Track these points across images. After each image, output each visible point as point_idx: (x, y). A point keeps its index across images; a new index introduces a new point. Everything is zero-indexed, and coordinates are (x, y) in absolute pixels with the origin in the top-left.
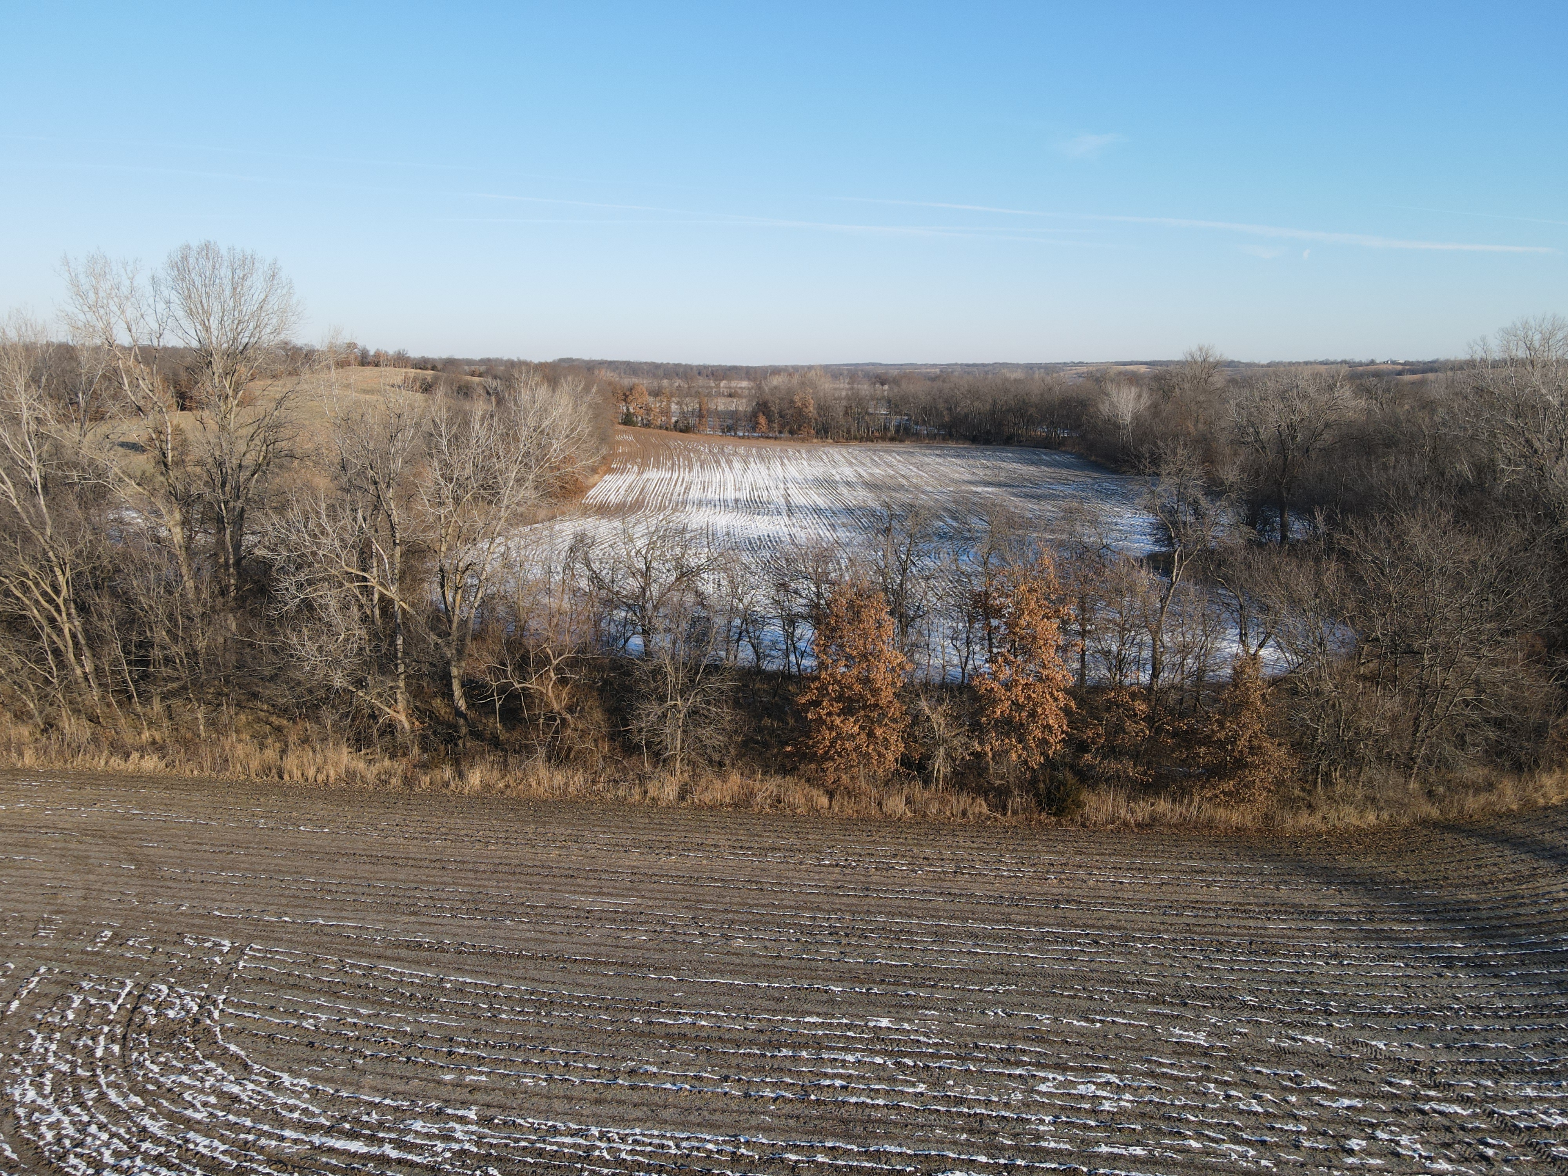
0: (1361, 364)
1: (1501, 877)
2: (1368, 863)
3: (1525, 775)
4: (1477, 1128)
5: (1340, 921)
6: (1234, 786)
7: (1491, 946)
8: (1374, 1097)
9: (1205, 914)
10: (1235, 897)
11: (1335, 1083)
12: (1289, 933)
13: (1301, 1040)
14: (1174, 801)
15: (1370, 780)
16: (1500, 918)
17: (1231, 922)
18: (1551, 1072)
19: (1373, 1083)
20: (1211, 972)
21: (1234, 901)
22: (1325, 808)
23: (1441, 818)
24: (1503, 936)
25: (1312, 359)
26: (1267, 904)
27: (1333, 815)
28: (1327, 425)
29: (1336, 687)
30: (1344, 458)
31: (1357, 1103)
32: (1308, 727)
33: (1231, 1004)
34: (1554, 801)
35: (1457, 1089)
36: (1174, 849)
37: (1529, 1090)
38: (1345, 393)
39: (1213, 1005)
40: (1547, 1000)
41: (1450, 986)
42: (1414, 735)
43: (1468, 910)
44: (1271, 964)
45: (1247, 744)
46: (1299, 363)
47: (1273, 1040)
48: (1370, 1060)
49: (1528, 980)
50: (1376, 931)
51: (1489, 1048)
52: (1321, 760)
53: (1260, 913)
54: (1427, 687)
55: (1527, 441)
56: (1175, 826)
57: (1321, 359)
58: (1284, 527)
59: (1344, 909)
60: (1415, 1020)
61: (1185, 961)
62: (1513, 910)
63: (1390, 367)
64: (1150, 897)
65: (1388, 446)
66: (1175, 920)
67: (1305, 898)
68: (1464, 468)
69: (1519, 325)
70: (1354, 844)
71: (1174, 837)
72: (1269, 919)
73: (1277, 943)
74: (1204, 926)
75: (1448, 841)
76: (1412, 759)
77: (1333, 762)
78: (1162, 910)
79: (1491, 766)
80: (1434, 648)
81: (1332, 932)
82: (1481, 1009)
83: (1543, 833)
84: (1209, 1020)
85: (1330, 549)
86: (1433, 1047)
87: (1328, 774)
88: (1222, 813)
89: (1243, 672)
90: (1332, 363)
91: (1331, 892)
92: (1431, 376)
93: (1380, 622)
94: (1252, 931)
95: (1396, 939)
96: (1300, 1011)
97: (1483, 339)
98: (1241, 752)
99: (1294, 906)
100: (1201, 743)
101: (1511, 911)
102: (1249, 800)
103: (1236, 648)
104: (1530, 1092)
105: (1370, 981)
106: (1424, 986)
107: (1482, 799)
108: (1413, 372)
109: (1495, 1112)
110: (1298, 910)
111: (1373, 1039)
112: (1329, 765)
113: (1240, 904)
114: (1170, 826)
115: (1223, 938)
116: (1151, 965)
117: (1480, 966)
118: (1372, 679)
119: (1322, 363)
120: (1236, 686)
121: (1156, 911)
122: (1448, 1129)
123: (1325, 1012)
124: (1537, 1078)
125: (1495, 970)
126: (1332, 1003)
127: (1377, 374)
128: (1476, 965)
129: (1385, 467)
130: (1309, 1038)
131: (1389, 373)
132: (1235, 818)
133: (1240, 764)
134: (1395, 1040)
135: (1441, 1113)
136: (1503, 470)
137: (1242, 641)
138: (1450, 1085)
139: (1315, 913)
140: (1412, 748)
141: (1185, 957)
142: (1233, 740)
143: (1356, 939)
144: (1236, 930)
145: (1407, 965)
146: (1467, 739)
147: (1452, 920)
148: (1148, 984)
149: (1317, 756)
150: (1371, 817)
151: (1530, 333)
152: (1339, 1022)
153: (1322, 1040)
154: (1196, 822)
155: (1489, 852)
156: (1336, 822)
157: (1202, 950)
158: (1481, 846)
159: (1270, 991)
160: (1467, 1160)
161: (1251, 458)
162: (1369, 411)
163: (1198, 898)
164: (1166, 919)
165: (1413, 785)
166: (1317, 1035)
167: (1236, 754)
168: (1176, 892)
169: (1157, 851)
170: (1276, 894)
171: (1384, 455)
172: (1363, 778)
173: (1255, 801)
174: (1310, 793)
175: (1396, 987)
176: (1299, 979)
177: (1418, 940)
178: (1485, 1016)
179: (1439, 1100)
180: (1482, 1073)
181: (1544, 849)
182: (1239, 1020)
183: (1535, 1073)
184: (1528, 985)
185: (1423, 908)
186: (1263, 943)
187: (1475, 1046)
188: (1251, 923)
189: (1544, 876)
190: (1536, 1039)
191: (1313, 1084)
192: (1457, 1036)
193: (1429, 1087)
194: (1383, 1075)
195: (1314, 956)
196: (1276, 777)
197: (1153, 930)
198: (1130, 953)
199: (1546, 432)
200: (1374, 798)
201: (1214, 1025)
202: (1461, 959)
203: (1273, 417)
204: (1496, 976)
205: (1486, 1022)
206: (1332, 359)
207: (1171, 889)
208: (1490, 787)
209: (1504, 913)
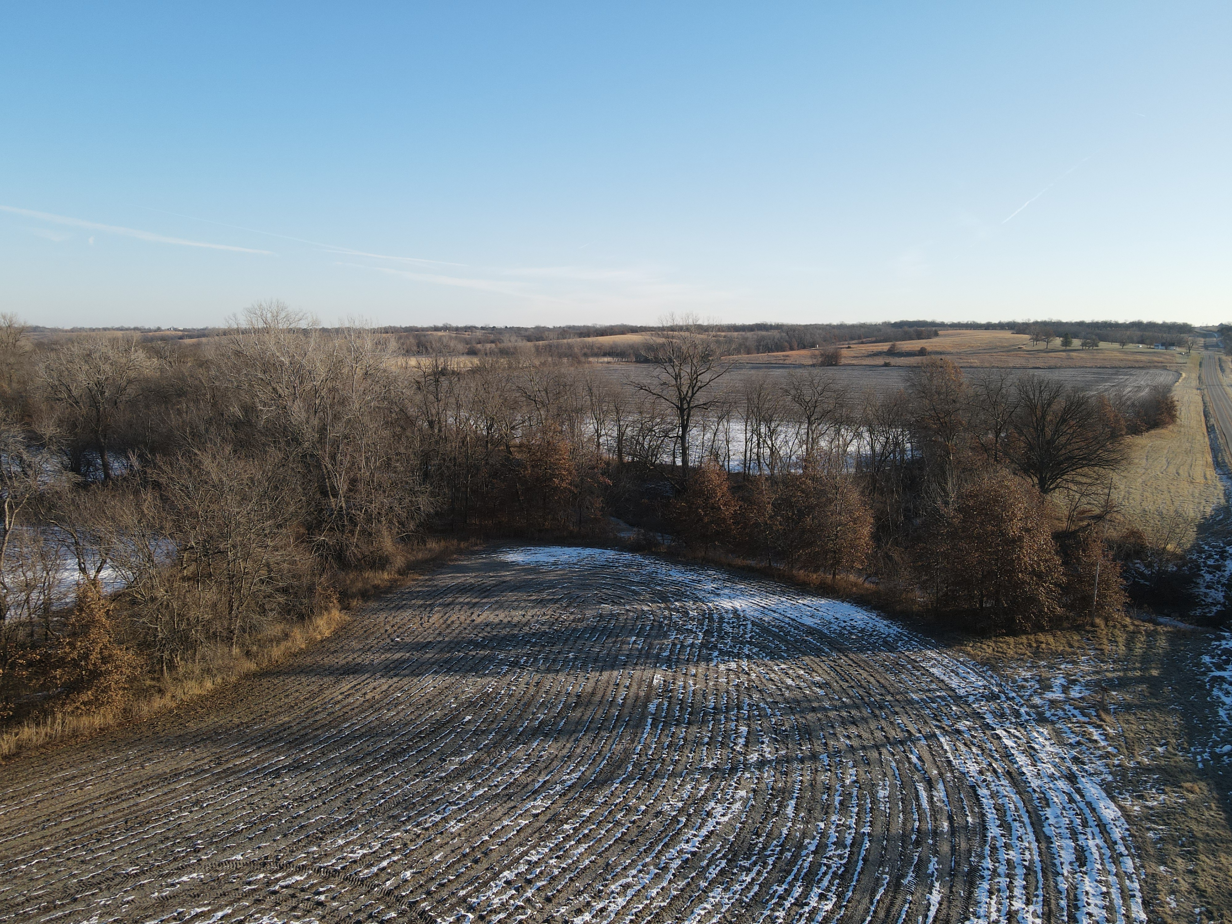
0: (150, 330)
1: (302, 698)
2: (212, 720)
3: (307, 621)
4: (312, 884)
5: (197, 774)
6: (92, 695)
7: (303, 750)
8: (239, 899)
9: (81, 814)
10: (107, 788)
11: (209, 904)
12: (157, 800)
13: (178, 883)
14: (38, 725)
15: (203, 658)
16: (305, 728)
17: (106, 812)
18: (351, 821)
19: (237, 889)
20: (94, 861)
21: (107, 792)
22: (172, 688)
23: (258, 669)
24: (309, 740)
25: (109, 326)
26: (136, 784)
27: (179, 693)
28: (130, 382)
29: (167, 592)
30: (147, 407)
31: (228, 910)
32: (149, 628)
33: (117, 881)
34: (326, 635)
35: (295, 863)
36: (45, 767)
37: (340, 841)
38: (139, 356)
39: (101, 890)
40: (341, 774)
41: (280, 790)
42: (230, 613)
43: (285, 730)
44: (145, 832)
45: (99, 656)
46: (99, 329)
47: (156, 894)
48: (233, 872)
49: (328, 764)
50: (224, 771)
51: (311, 824)
52: (163, 652)
53: (130, 793)
54: (234, 576)
55: (274, 389)
56: (43, 746)
57: (117, 326)
58: (106, 467)
59: (198, 763)
60: (261, 826)
61: (70, 863)
62: (313, 719)
63: (174, 333)
64: (27, 818)
65: (180, 396)
66: (55, 830)
67: (165, 767)
68: (235, 410)
69: (256, 307)
70: (199, 709)
71: (43, 756)
72: (139, 795)
73: (149, 813)
74: (83, 824)
75: (264, 684)
76: (231, 632)
77: (172, 651)
78: (40, 827)
79: (285, 622)
80: (234, 546)
81: (192, 785)
82: (302, 798)
83: (323, 659)
84: (98, 903)
85: (145, 483)
86: (275, 840)
87: (171, 661)
88: (85, 721)
89: (86, 597)
90: (127, 329)
91: (186, 753)
92: (204, 340)
93: (193, 533)
94: (126, 812)
95: (239, 771)
96: (175, 859)
97: (235, 316)
98: (95, 664)
99: (158, 776)
100: (56, 668)
101: (310, 721)
102: (108, 702)
103: (77, 576)
104: (341, 842)
105: (225, 811)
106: (263, 798)
107: (283, 646)
108: (191, 337)
109: (321, 867)
110: (164, 779)
111: (233, 855)
112: (171, 654)
113: (112, 793)
114: (37, 748)
115: (100, 829)
116: (37, 879)
117: (298, 767)
118: (194, 578)
119: (118, 329)
120: (81, 610)
121: (35, 829)
122: (293, 896)
123: (195, 851)
124: (343, 830)
125: (307, 766)
126: (199, 842)
127: (163, 339)
128: (295, 768)
129: (179, 412)
130: (185, 878)
131: (172, 338)
132: (98, 721)
133: (95, 674)
134: (248, 849)
135: (287, 887)
136: (261, 410)
137: (83, 570)
138: (290, 863)
139: (176, 775)
140: (230, 624)
141: (69, 859)
142: (86, 657)
143: (210, 783)
144: (112, 816)
145: (249, 788)
146: (266, 607)
147: (276, 741)
148: (36, 898)
149: (159, 650)
150: (209, 685)
151: (264, 312)
152: (206, 854)
153: (195, 875)
154: (62, 736)
155: (292, 683)
156: (183, 696)
157: (83, 846)
158: (286, 681)
159: (148, 855)
160: (309, 911)
161: (67, 412)
162: (162, 370)
163: (73, 802)
164: (47, 832)
165: (236, 650)
166: (191, 873)
167: (90, 667)
168: (51, 805)
169: (27, 775)
170: (143, 772)
171: (179, 403)
172: (198, 656)
173: (113, 701)
174: (158, 680)
175: (244, 808)
176: (171, 835)
177: (254, 765)
178: (305, 802)
179: (284, 878)
180: (310, 843)
181: (326, 670)
182: (125, 892)
183: (341, 827)
184: (329, 768)
185: (255, 741)
186: (137, 817)
187: (302, 827)
188: (125, 805)
189: (327, 689)
190: (339, 803)
191: (193, 913)
192: (290, 825)
193: (276, 872)
194: (244, 879)
195: (181, 810)
196: (128, 677)
197: (34, 848)
198: (15, 877)
199: (284, 383)
200: (209, 669)
201: (104, 905)
202: (284, 767)
203: (82, 377)
204: (308, 770)
205: (306, 806)
206: (126, 326)
207: (46, 804)
208: (286, 636)
209: (307, 723)
